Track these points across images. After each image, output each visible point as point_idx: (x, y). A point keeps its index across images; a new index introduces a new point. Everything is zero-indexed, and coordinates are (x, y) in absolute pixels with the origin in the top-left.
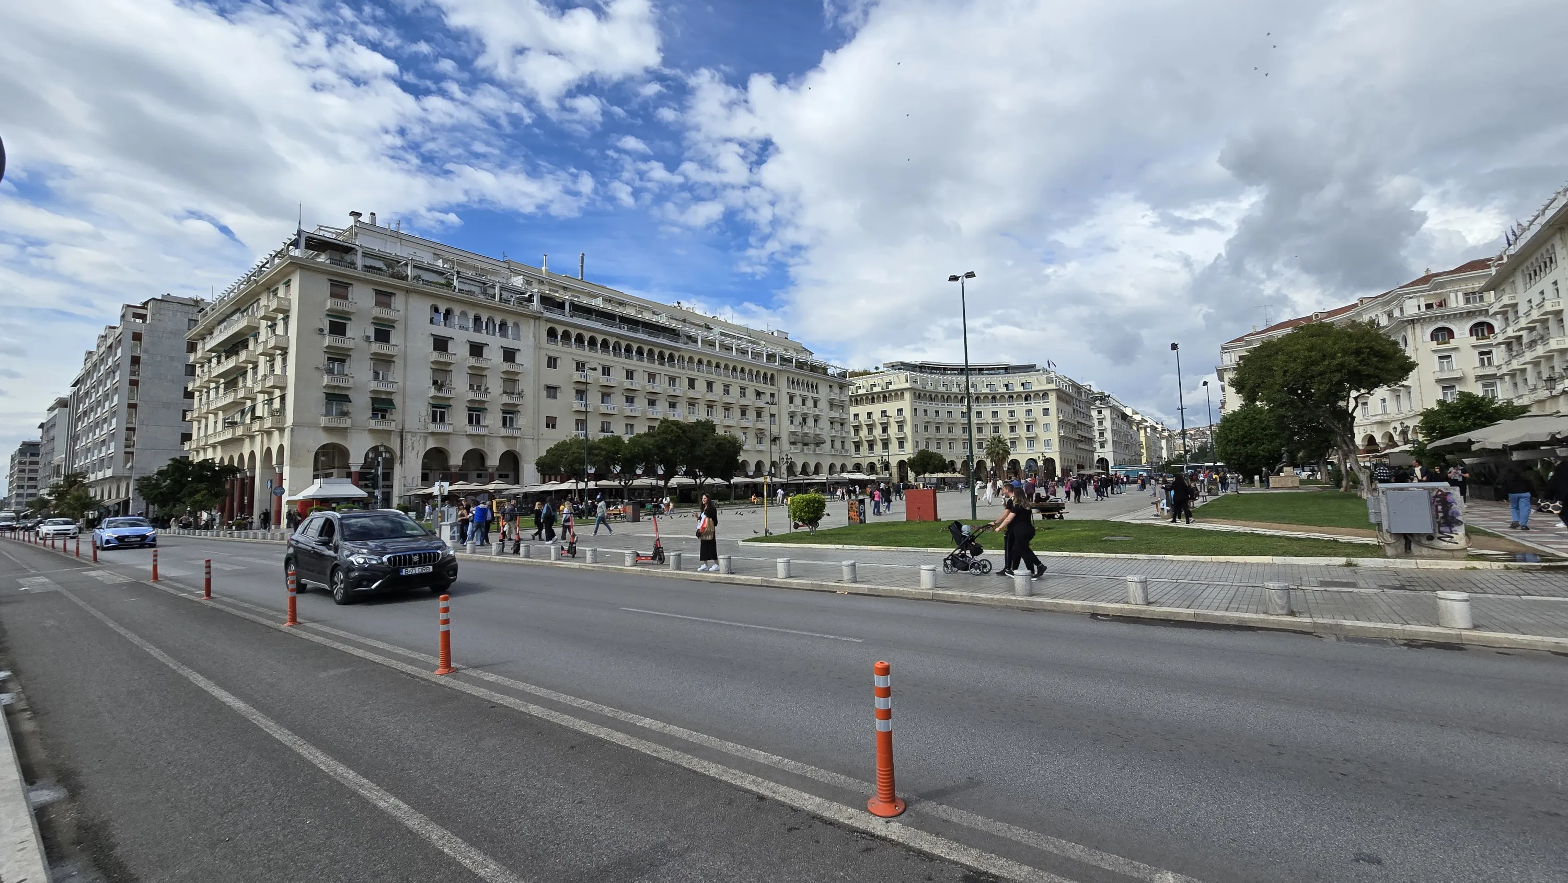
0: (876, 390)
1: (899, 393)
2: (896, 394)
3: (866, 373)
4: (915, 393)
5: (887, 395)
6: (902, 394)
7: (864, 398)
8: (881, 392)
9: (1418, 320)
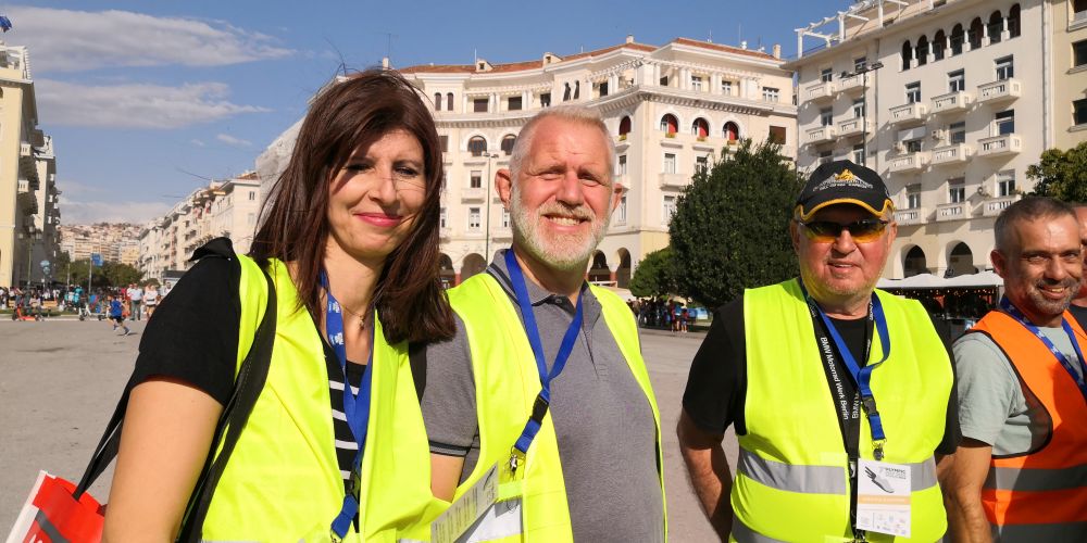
9: (655, 97)
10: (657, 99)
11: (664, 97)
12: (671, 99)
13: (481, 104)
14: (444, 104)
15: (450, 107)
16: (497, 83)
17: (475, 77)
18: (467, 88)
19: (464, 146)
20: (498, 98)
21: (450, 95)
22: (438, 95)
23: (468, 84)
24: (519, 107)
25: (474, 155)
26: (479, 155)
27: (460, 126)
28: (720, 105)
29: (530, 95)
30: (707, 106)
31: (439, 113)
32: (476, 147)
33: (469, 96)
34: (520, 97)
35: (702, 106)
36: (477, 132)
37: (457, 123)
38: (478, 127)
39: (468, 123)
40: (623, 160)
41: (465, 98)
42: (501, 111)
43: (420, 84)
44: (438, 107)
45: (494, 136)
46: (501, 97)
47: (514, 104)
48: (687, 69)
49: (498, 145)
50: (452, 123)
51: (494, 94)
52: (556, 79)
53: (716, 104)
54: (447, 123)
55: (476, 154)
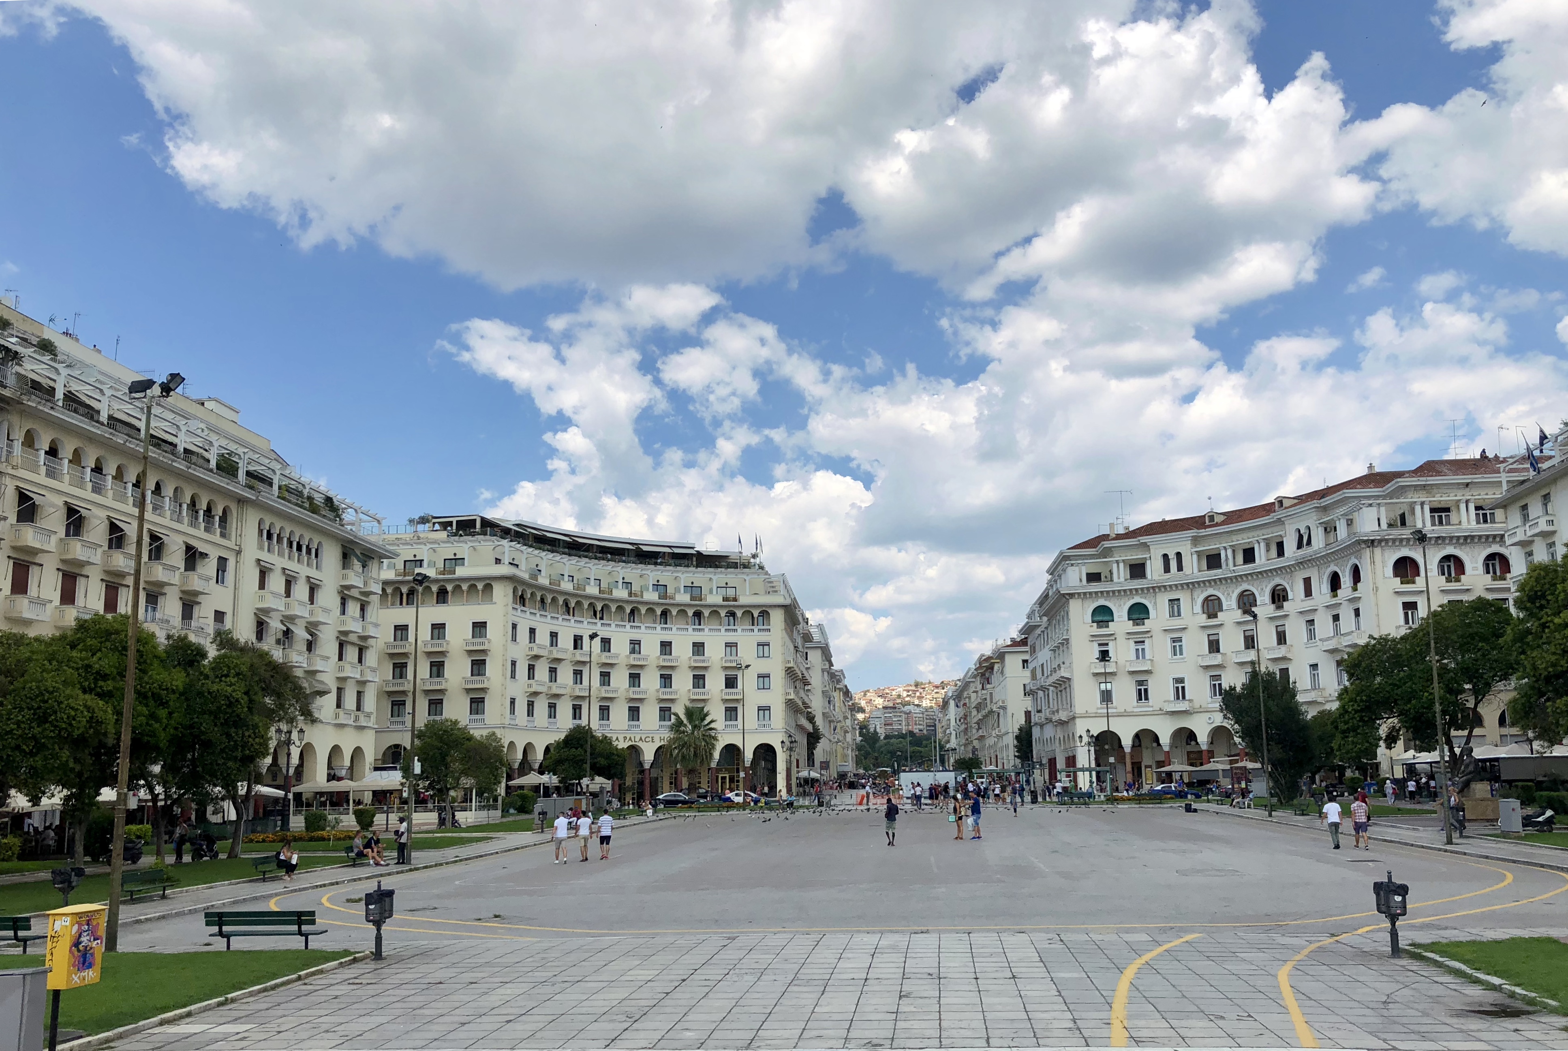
1: (480, 586)
2: (473, 587)
4: (515, 590)
5: (449, 588)
6: (488, 587)
9: (1380, 541)
10: (1383, 544)
11: (1394, 540)
12: (1401, 540)
13: (1214, 561)
14: (1173, 565)
15: (1180, 568)
16: (1229, 534)
17: (1203, 532)
18: (1195, 546)
19: (1198, 608)
20: (1230, 552)
21: (1179, 555)
22: (1165, 556)
23: (1195, 540)
24: (1253, 560)
25: (1209, 617)
26: (1216, 616)
27: (1191, 586)
28: (1472, 537)
29: (1262, 545)
30: (1454, 541)
31: (1167, 576)
32: (1212, 607)
33: (1199, 553)
34: (1253, 549)
35: (1447, 541)
36: (1210, 591)
37: (1187, 584)
38: (1211, 586)
39: (1198, 583)
40: (1357, 612)
41: (1195, 557)
42: (1235, 566)
43: (1146, 546)
44: (1167, 569)
45: (1229, 594)
46: (1234, 551)
47: (1249, 555)
48: (1422, 504)
49: (1234, 603)
50: (1182, 585)
51: (1225, 548)
52: (1287, 526)
53: (1466, 538)
54: (1176, 585)
55: (1212, 615)
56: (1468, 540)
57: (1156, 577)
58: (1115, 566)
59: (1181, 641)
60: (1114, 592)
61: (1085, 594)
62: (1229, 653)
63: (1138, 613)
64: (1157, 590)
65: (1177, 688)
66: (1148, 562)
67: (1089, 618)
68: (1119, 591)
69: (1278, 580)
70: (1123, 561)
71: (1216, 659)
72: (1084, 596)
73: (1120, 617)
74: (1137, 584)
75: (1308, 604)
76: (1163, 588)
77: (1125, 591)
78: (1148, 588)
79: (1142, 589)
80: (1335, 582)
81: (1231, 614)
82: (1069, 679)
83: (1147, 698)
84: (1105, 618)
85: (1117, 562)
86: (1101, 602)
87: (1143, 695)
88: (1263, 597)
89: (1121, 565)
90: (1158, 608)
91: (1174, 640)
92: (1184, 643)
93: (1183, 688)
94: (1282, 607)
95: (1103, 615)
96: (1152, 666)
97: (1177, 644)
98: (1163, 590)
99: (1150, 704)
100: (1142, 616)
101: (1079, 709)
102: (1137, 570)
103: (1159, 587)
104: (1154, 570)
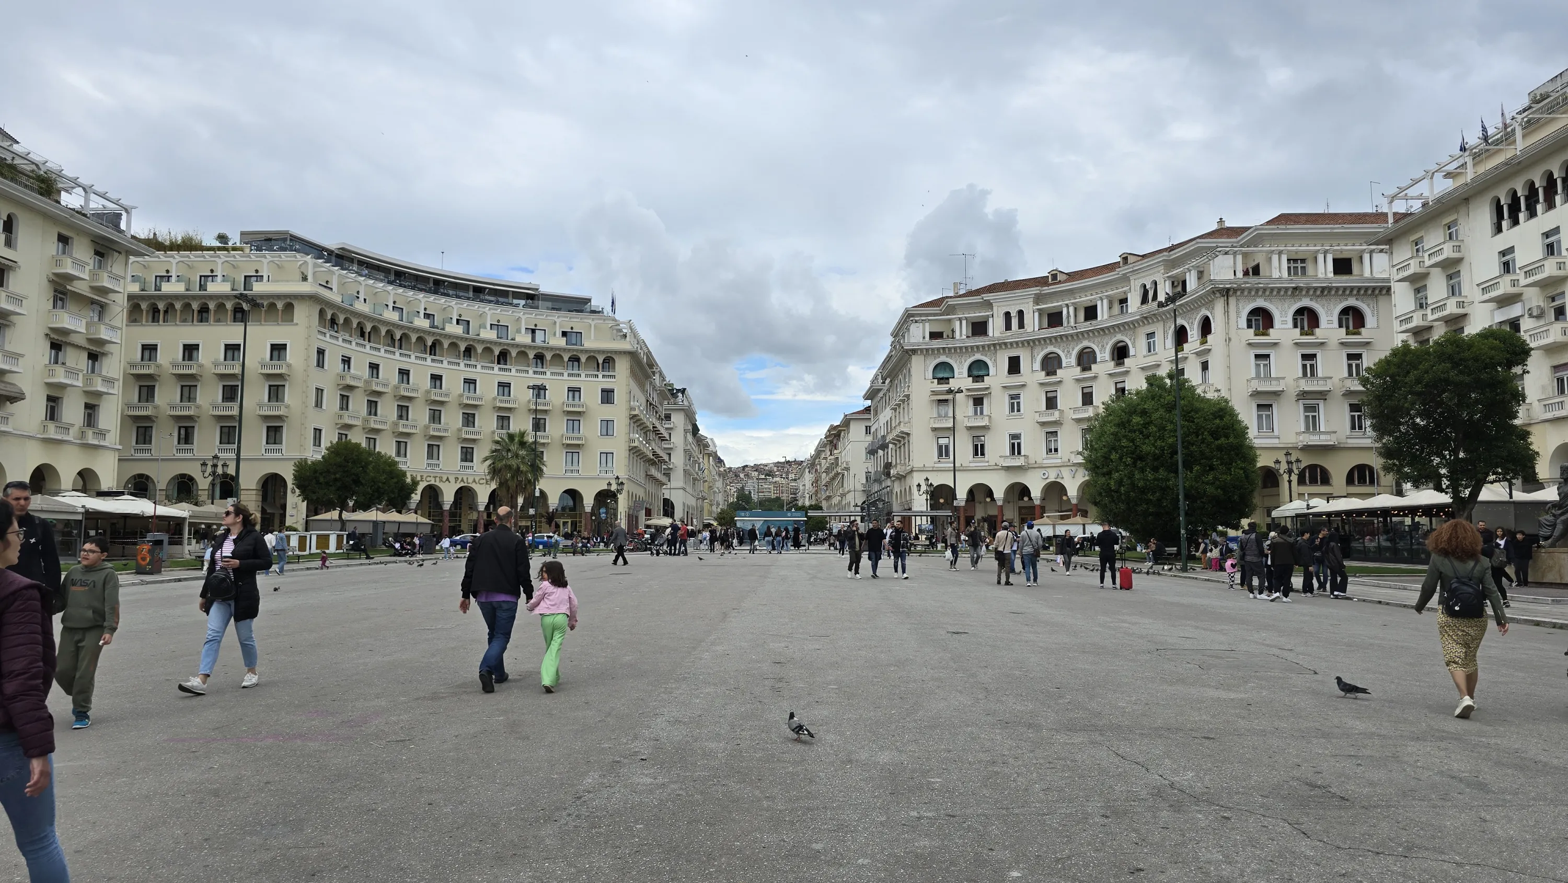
0: (213, 288)
1: (280, 305)
3: (189, 245)
4: (322, 313)
5: (246, 305)
6: (289, 307)
7: (178, 306)
8: (227, 297)
9: (1235, 291)
10: (1239, 293)
11: (1250, 290)
12: (1257, 290)
13: (1055, 319)
14: (1015, 322)
15: (1021, 325)
16: (1071, 292)
17: (1046, 290)
18: (1038, 304)
19: (1037, 365)
20: (1071, 309)
21: (1021, 313)
22: (1007, 314)
23: (1038, 299)
24: (1095, 317)
25: (1048, 374)
26: (1054, 373)
27: (1031, 344)
28: (1330, 289)
29: (1105, 301)
30: (1311, 292)
31: (1009, 333)
32: (1051, 364)
33: (1040, 311)
34: (1096, 306)
35: (1304, 293)
36: (1051, 349)
37: (1028, 341)
38: (1051, 343)
39: (1039, 340)
40: (1205, 366)
41: (1036, 314)
42: (1076, 323)
43: (989, 305)
44: (1008, 327)
45: (1068, 352)
46: (1075, 309)
47: (1091, 313)
48: (1280, 253)
49: (1073, 360)
50: (1022, 342)
51: (1067, 306)
52: (1132, 282)
53: (1323, 289)
54: (1017, 343)
55: (1050, 372)
56: (1325, 292)
57: (997, 334)
58: (958, 323)
59: (1019, 398)
60: (955, 348)
61: (927, 350)
62: (1066, 410)
63: (978, 371)
64: (998, 347)
65: (1013, 444)
66: (991, 320)
67: (930, 374)
68: (961, 348)
69: (1119, 337)
70: (966, 318)
71: (1055, 416)
72: (927, 352)
73: (960, 373)
74: (979, 341)
75: (1151, 361)
76: (1005, 345)
77: (966, 348)
78: (989, 346)
79: (983, 346)
80: (1181, 336)
81: (1069, 372)
82: (908, 434)
83: (983, 454)
84: (946, 375)
85: (960, 320)
86: (943, 359)
87: (979, 450)
88: (1104, 354)
89: (964, 322)
90: (998, 367)
91: (1012, 397)
92: (1022, 400)
93: (1019, 444)
94: (1123, 363)
95: (943, 372)
96: (990, 422)
97: (1015, 401)
98: (1004, 347)
99: (986, 459)
100: (981, 373)
101: (916, 462)
102: (979, 328)
103: (1000, 345)
104: (996, 328)
